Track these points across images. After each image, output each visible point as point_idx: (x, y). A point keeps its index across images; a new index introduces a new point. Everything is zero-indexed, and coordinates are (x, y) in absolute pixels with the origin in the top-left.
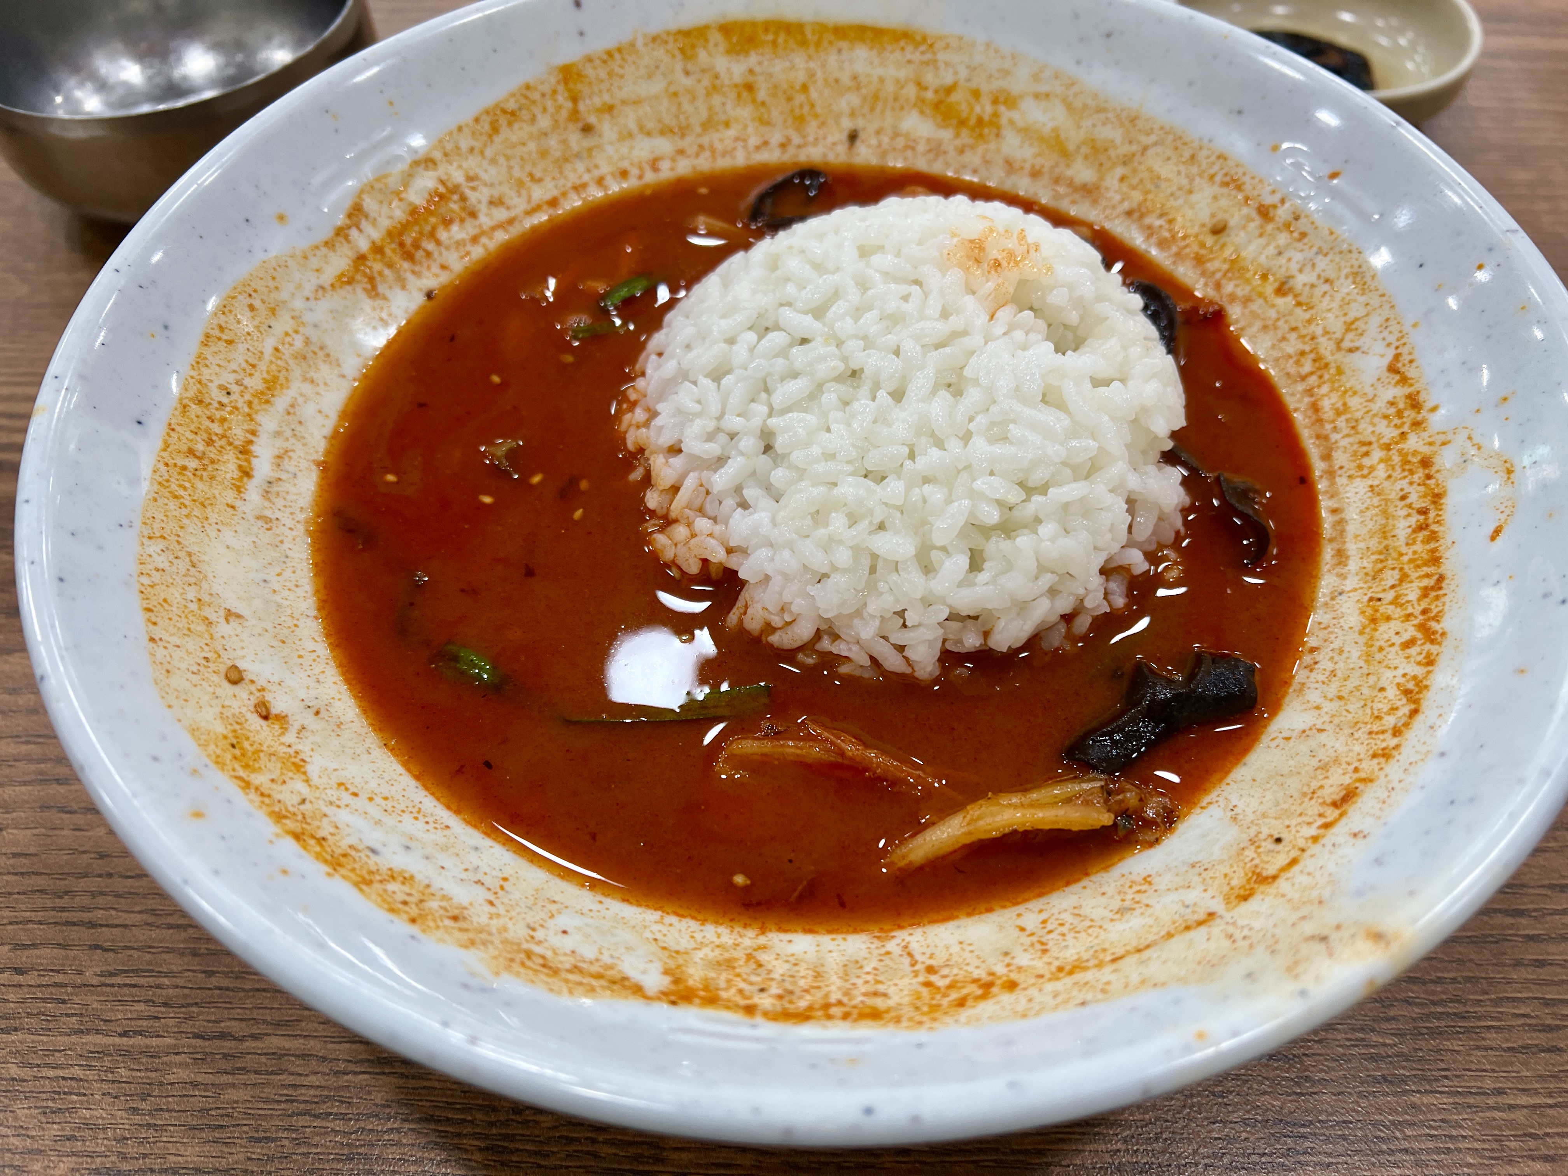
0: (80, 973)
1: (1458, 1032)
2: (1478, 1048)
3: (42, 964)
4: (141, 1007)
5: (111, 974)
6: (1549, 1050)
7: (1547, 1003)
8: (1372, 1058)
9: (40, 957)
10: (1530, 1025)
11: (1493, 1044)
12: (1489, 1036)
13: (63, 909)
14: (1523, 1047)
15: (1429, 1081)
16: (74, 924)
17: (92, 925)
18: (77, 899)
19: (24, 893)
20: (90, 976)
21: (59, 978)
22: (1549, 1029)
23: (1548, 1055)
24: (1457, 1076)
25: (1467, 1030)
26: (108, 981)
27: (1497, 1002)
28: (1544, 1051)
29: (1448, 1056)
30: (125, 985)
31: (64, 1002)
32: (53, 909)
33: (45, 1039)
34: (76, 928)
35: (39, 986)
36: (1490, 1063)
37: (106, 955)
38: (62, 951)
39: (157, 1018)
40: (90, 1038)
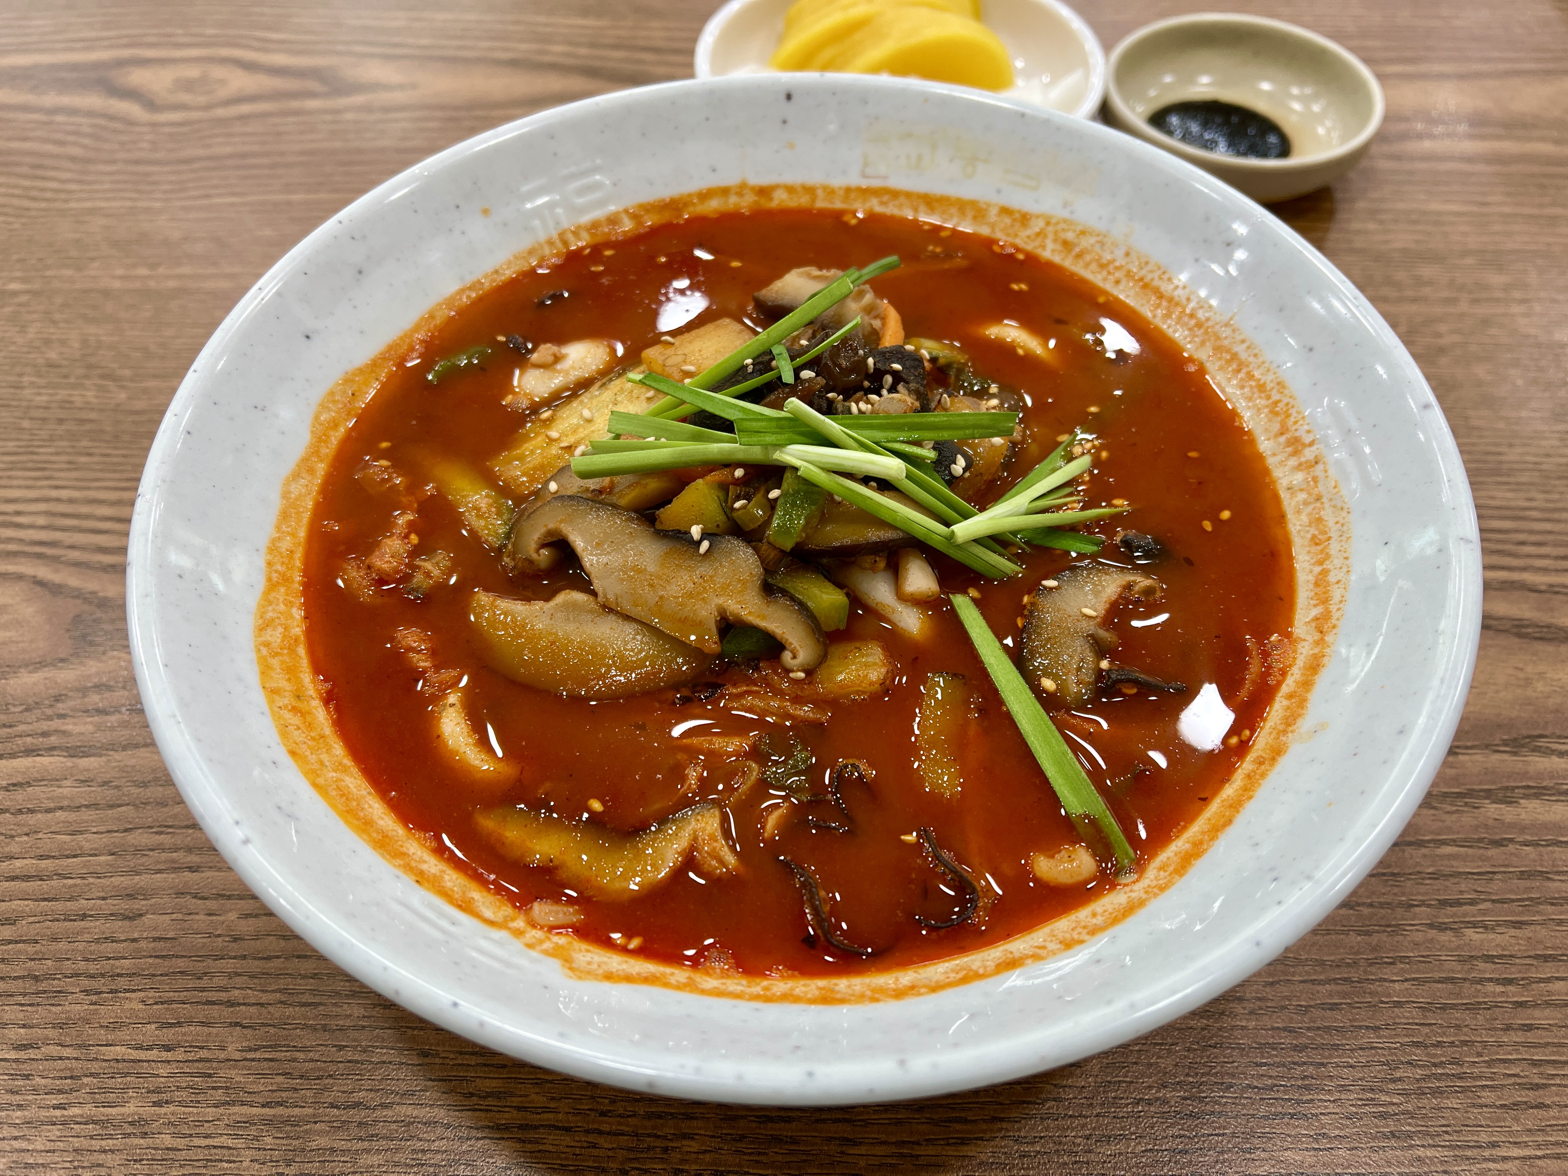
0: (223, 1049)
1: (1457, 1092)
2: (1474, 1105)
3: (187, 1041)
4: (280, 1079)
5: (250, 1050)
6: (1536, 1107)
7: (1535, 1063)
8: (1383, 1116)
9: (184, 1034)
10: (1519, 1084)
11: (1488, 1101)
12: (1483, 1094)
13: (203, 990)
14: (1514, 1105)
15: (1432, 1137)
16: (213, 1003)
17: (230, 1004)
18: (215, 980)
19: (167, 975)
20: (232, 1052)
21: (204, 1054)
22: (1536, 1087)
23: (1535, 1111)
24: (1456, 1132)
25: (1464, 1090)
26: (251, 1055)
27: (1490, 1063)
28: (1532, 1108)
29: (1447, 1114)
30: (266, 1059)
31: (210, 1076)
32: (195, 989)
33: (195, 1110)
34: (216, 1007)
35: (186, 1061)
36: (1485, 1119)
37: (245, 1031)
38: (206, 1029)
39: (296, 1089)
40: (236, 1109)
